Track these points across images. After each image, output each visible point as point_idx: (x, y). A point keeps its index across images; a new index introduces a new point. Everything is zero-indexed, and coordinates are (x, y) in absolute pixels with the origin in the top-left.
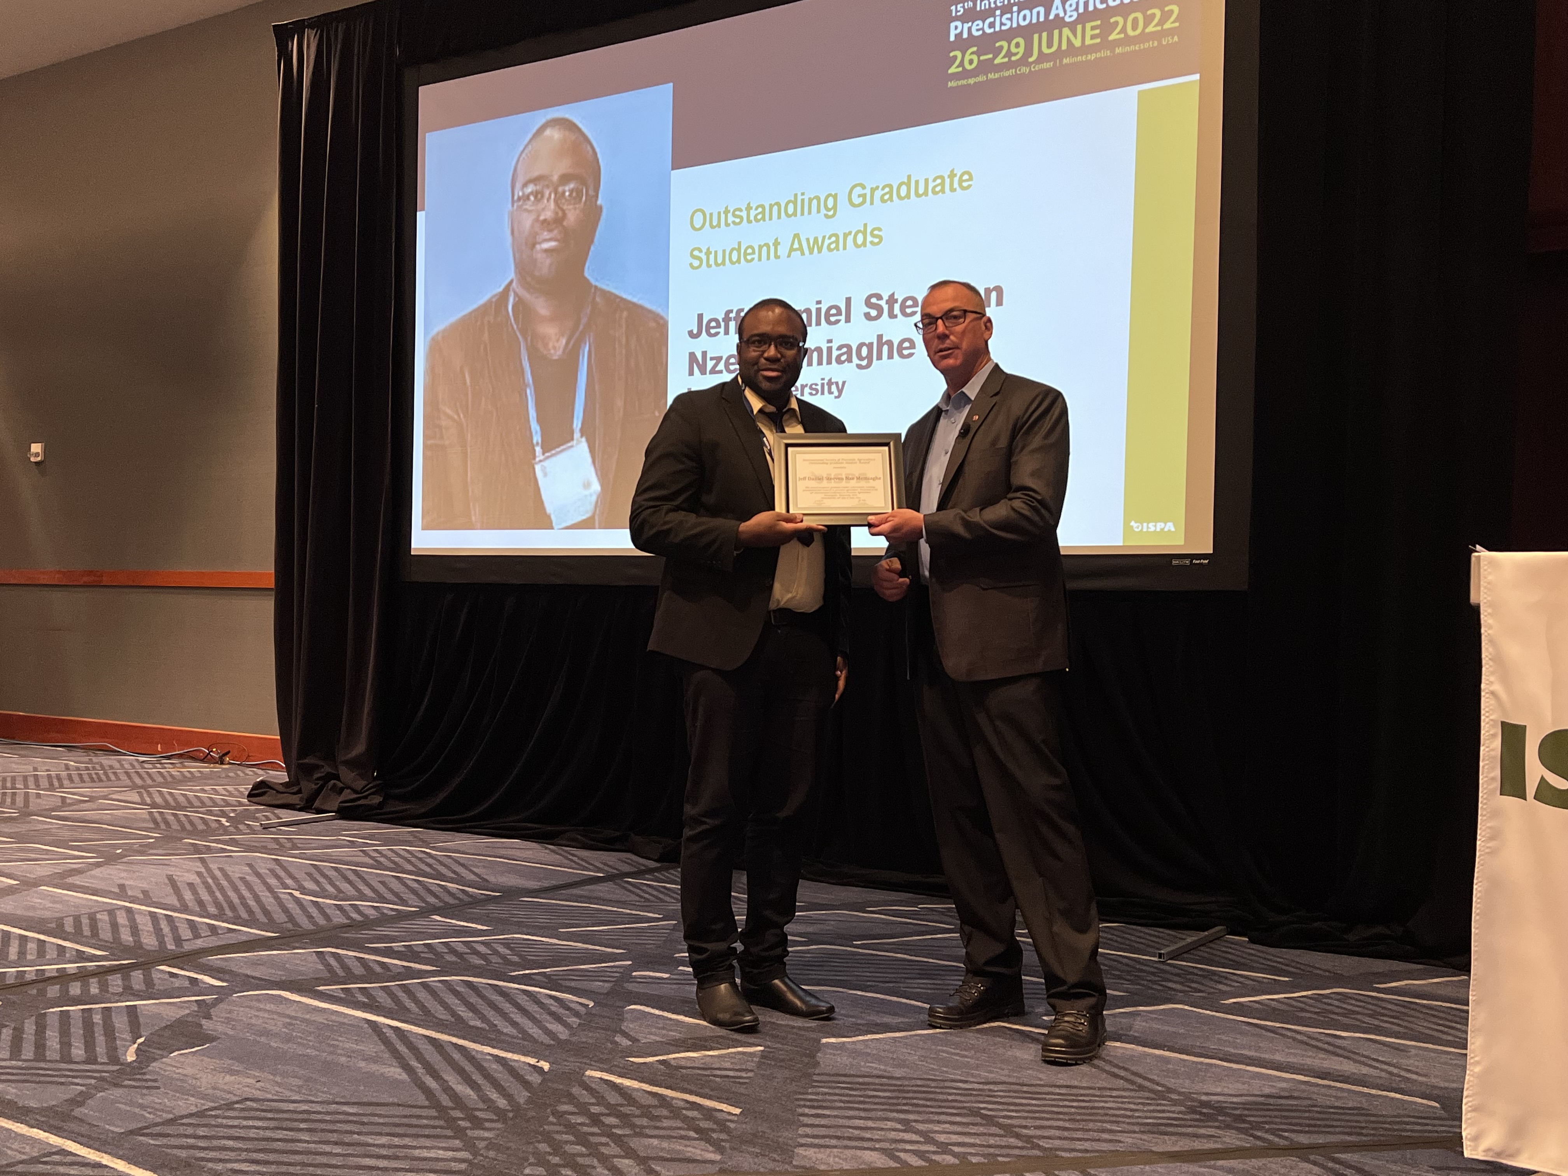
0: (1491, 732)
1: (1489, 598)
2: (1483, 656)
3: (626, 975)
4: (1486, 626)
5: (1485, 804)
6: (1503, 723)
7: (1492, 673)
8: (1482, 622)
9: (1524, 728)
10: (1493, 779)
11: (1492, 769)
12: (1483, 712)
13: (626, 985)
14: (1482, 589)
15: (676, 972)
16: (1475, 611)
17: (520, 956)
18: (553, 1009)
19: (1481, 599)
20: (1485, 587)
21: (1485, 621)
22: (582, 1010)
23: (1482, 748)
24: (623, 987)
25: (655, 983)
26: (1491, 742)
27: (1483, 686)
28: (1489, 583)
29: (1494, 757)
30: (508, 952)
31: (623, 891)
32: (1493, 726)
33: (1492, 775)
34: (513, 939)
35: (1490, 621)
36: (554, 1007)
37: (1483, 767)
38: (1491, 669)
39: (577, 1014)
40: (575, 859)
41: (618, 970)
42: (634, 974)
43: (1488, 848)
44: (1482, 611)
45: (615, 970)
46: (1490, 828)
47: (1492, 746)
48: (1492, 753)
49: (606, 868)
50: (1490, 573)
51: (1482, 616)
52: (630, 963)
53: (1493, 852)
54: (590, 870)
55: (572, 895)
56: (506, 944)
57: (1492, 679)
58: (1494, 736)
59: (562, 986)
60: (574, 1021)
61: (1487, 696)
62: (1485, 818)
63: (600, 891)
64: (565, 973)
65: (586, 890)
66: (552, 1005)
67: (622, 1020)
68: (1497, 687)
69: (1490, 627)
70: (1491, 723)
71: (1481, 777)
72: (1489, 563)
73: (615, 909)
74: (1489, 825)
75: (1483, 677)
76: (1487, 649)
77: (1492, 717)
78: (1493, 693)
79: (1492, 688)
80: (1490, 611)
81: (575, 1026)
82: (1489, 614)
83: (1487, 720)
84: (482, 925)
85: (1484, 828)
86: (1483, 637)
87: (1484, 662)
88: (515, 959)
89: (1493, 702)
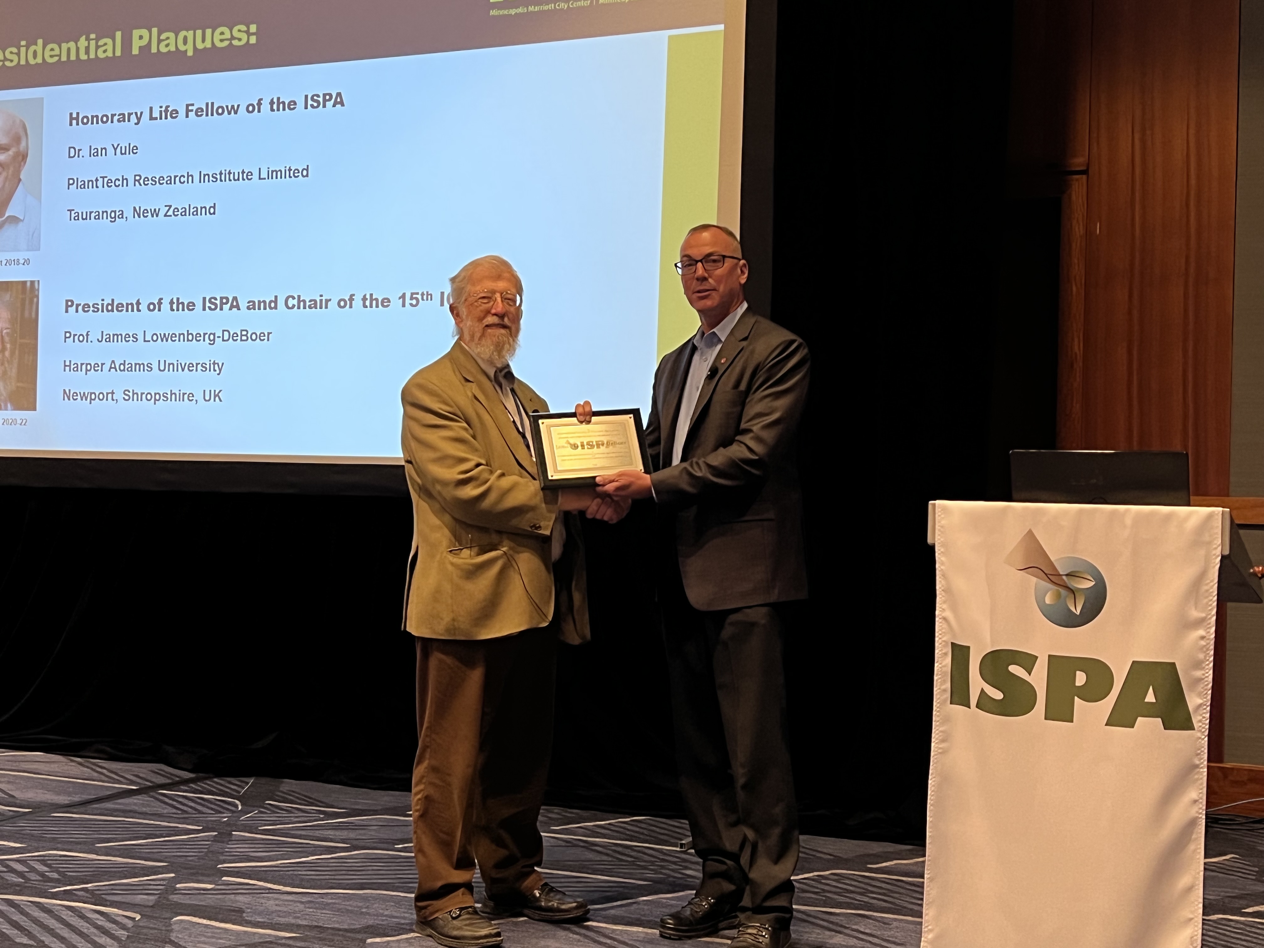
0: (943, 652)
1: (942, 539)
2: (937, 588)
3: (170, 887)
4: (939, 562)
5: (938, 712)
6: (952, 643)
7: (944, 602)
8: (937, 559)
9: (969, 647)
10: (945, 690)
11: (944, 682)
12: (937, 634)
13: (171, 897)
14: (937, 531)
15: (220, 882)
16: (932, 549)
17: (59, 873)
18: (99, 923)
19: (936, 540)
20: (939, 530)
21: (939, 558)
22: (130, 924)
23: (936, 665)
24: (168, 900)
25: (199, 894)
26: (944, 660)
27: (937, 613)
28: (942, 527)
29: (945, 673)
30: (46, 869)
31: (159, 803)
32: (945, 646)
33: (943, 687)
34: (50, 855)
35: (943, 559)
36: (101, 922)
37: (937, 680)
38: (943, 598)
39: (124, 927)
40: (105, 771)
41: (161, 882)
42: (178, 886)
43: (940, 748)
44: (936, 550)
45: (158, 883)
46: (941, 732)
47: (943, 664)
48: (944, 669)
49: (138, 780)
50: (943, 518)
51: (937, 554)
52: (173, 875)
53: (944, 752)
54: (121, 783)
55: (107, 809)
56: (43, 861)
57: (944, 606)
58: (946, 654)
59: (107, 900)
60: (122, 934)
61: (940, 621)
62: (938, 723)
63: (135, 804)
64: (107, 887)
65: (120, 804)
66: (98, 919)
67: (171, 931)
68: (948, 614)
69: (942, 563)
70: (943, 643)
71: (935, 689)
72: (942, 510)
73: (152, 822)
74: (941, 729)
75: (937, 605)
76: (940, 581)
77: (944, 639)
78: (945, 619)
79: (943, 615)
80: (942, 550)
81: (123, 939)
82: (942, 552)
83: (940, 641)
84: (15, 842)
85: (937, 732)
86: (938, 572)
87: (938, 592)
88: (55, 876)
89: (945, 626)
